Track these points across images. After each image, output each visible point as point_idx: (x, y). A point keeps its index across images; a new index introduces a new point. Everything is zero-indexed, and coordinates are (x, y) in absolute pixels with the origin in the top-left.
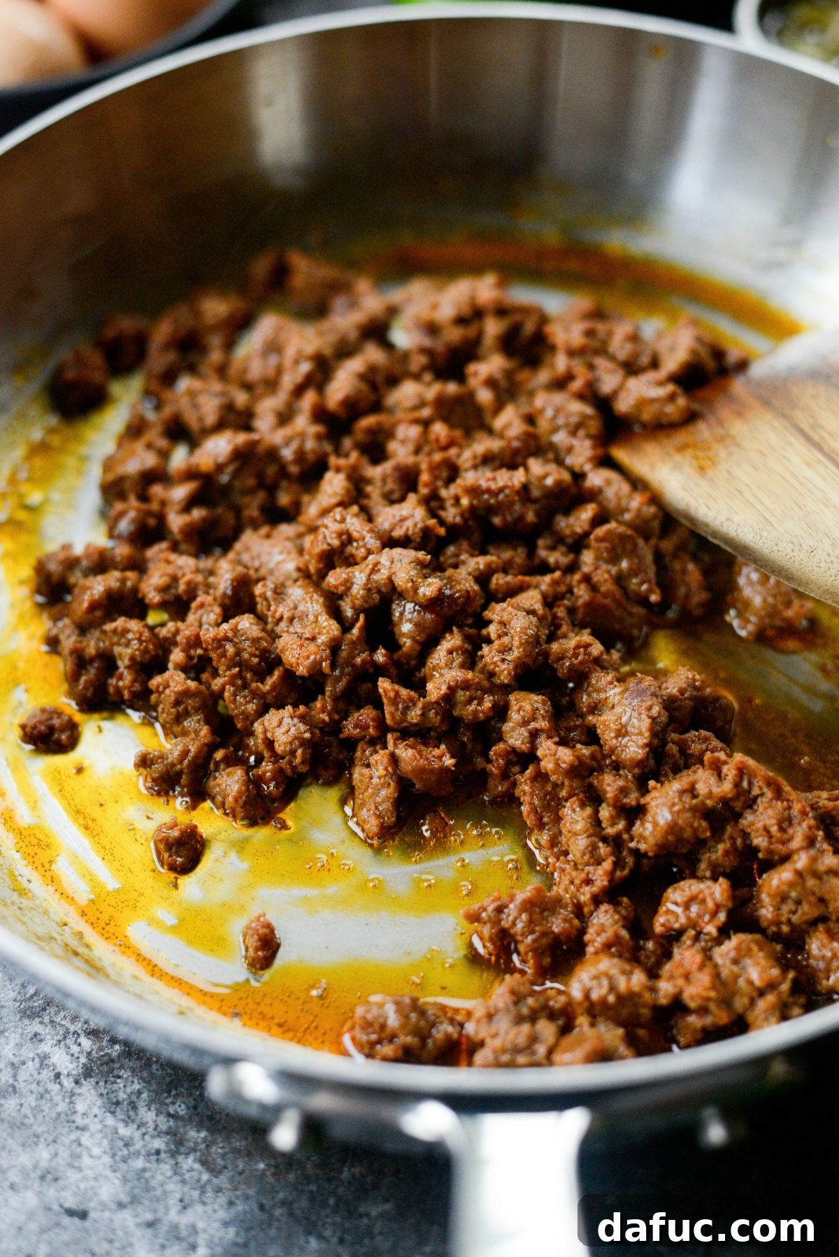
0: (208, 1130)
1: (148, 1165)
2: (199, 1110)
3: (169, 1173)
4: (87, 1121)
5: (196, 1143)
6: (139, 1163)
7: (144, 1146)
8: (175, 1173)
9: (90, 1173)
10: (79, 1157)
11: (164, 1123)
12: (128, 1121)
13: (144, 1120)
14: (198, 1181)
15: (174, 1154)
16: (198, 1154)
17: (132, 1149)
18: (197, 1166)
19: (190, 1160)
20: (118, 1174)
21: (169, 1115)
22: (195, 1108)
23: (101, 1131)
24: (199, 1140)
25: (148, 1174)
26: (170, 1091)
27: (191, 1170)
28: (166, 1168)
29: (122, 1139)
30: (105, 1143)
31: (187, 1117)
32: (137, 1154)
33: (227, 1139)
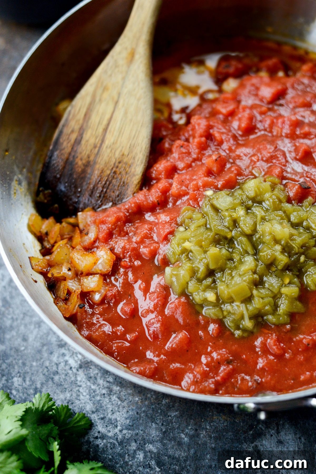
0: (120, 387)
1: (101, 399)
2: (117, 380)
3: (108, 402)
4: (81, 383)
5: (116, 391)
6: (98, 398)
7: (100, 392)
8: (110, 402)
9: (83, 401)
10: (79, 396)
11: (106, 384)
12: (94, 384)
13: (99, 383)
14: (117, 404)
15: (109, 395)
16: (117, 395)
17: (96, 393)
18: (117, 399)
19: (114, 397)
20: (92, 402)
21: (107, 382)
22: (116, 379)
23: (86, 387)
24: (117, 390)
25: (101, 402)
27: (115, 400)
28: (107, 400)
29: (92, 390)
30: (87, 391)
31: (113, 382)
32: (98, 395)
33: (126, 390)
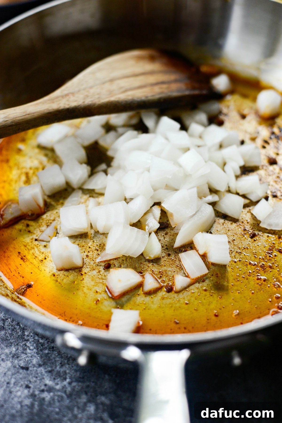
1: (50, 352)
6: (47, 351)
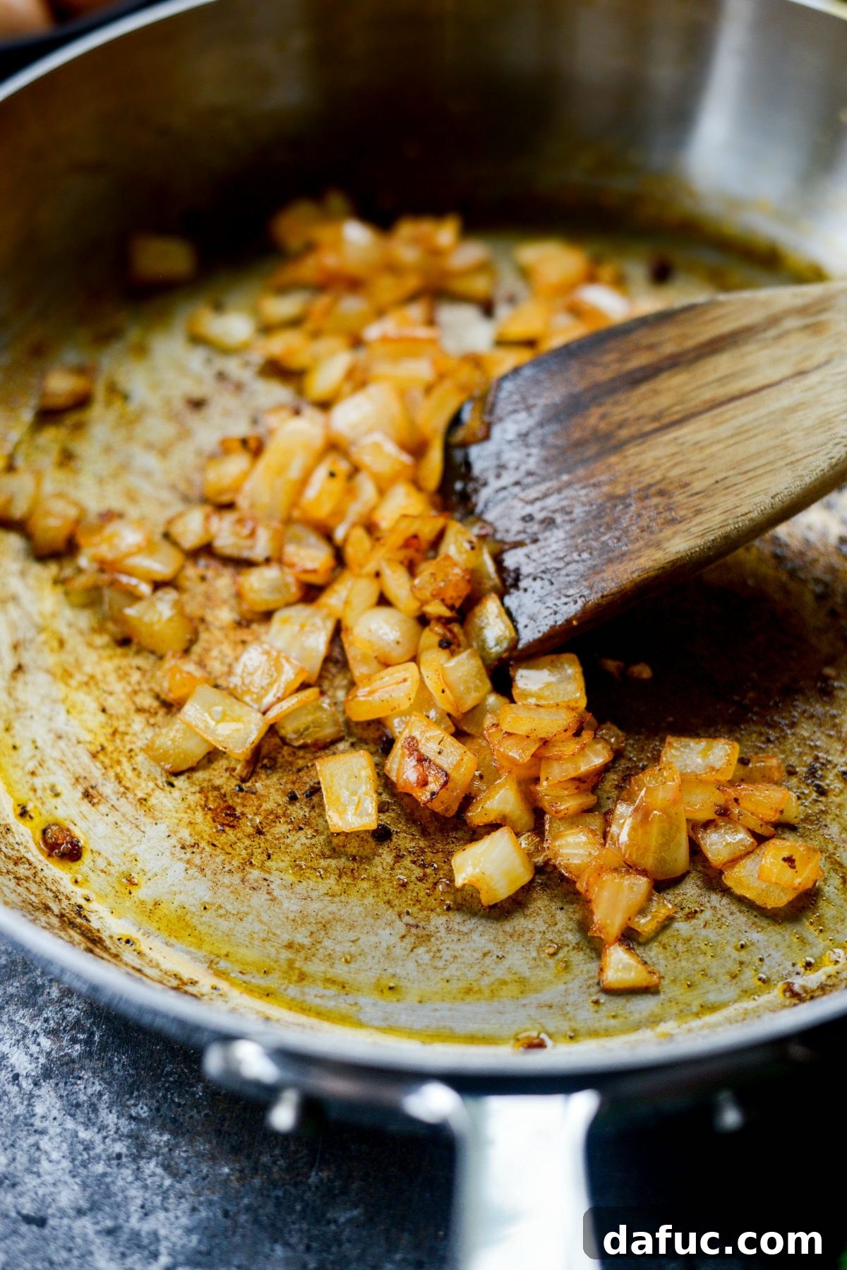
0: (171, 1133)
1: (109, 1170)
2: (162, 1112)
3: (130, 1179)
4: (46, 1124)
5: (159, 1147)
6: (100, 1168)
7: (105, 1150)
8: (137, 1179)
9: (49, 1179)
10: (38, 1161)
11: (126, 1126)
12: (88, 1124)
13: (105, 1122)
14: (160, 1186)
15: (135, 1158)
16: (160, 1158)
17: (92, 1153)
18: (159, 1171)
19: (152, 1164)
21: (131, 1117)
22: (158, 1110)
23: (60, 1135)
24: (162, 1144)
25: (108, 1180)
26: (132, 1093)
27: (153, 1175)
28: (127, 1173)
29: (82, 1143)
31: (149, 1119)
32: (98, 1158)
33: (191, 1142)
